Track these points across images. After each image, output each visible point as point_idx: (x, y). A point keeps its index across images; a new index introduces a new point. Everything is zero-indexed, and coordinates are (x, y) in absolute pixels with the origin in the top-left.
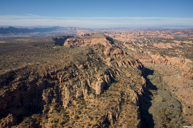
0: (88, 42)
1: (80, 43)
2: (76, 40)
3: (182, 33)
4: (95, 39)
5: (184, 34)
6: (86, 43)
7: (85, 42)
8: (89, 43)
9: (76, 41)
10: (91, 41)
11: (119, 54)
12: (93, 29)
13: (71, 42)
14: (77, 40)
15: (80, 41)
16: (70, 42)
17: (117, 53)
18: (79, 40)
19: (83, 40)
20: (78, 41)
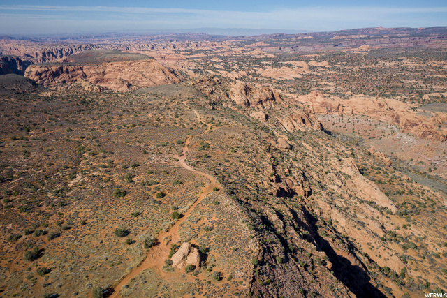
0: (98, 73)
1: (72, 77)
2: (61, 68)
3: (266, 45)
4: (115, 65)
5: (270, 46)
6: (92, 75)
7: (88, 74)
8: (101, 77)
9: (62, 72)
10: (106, 71)
11: (267, 99)
13: (46, 76)
14: (64, 69)
15: (74, 71)
16: (43, 75)
17: (264, 98)
18: (70, 69)
19: (82, 69)
20: (67, 72)
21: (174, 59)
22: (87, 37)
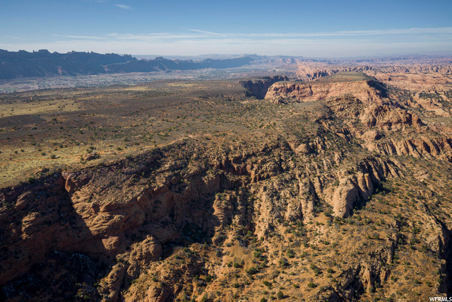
0: (322, 92)
1: (301, 93)
2: (294, 86)
4: (339, 85)
6: (318, 92)
7: (314, 92)
8: (324, 95)
9: (294, 89)
10: (330, 90)
11: (399, 121)
12: (335, 61)
14: (296, 86)
15: (304, 88)
16: (280, 90)
17: (395, 120)
18: (301, 86)
19: (310, 87)
20: (298, 89)
21: (431, 83)
22: (383, 60)
